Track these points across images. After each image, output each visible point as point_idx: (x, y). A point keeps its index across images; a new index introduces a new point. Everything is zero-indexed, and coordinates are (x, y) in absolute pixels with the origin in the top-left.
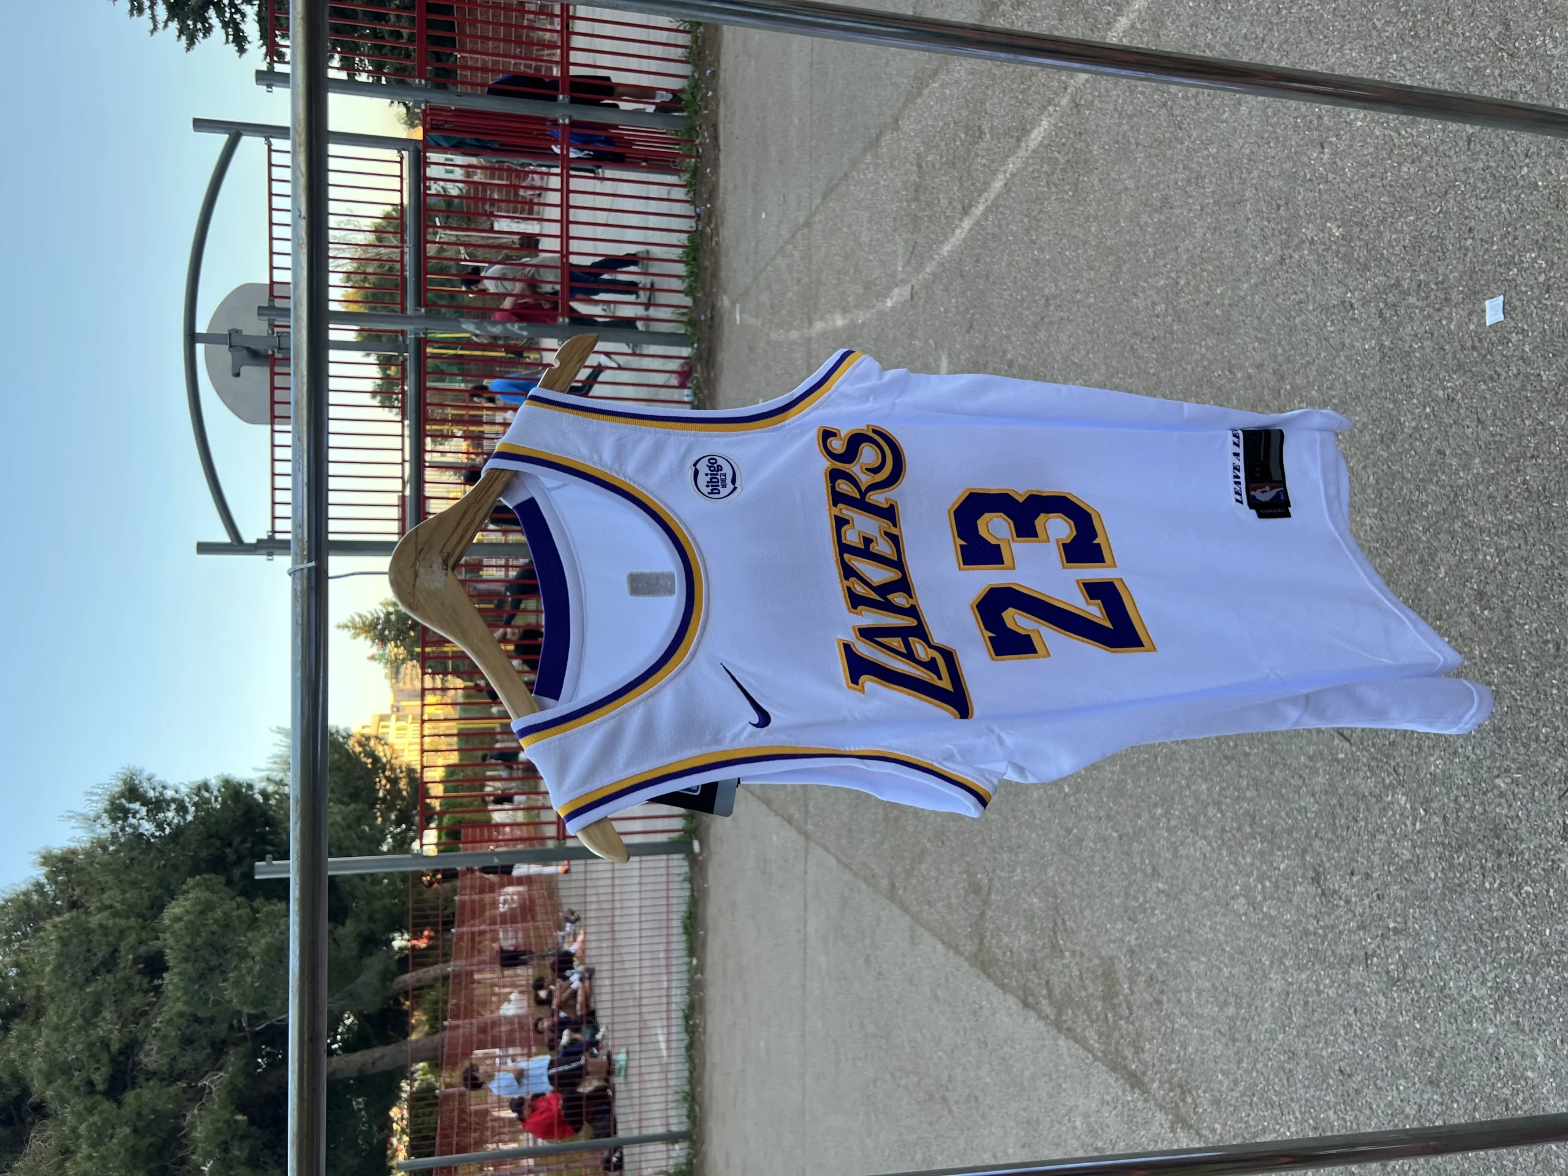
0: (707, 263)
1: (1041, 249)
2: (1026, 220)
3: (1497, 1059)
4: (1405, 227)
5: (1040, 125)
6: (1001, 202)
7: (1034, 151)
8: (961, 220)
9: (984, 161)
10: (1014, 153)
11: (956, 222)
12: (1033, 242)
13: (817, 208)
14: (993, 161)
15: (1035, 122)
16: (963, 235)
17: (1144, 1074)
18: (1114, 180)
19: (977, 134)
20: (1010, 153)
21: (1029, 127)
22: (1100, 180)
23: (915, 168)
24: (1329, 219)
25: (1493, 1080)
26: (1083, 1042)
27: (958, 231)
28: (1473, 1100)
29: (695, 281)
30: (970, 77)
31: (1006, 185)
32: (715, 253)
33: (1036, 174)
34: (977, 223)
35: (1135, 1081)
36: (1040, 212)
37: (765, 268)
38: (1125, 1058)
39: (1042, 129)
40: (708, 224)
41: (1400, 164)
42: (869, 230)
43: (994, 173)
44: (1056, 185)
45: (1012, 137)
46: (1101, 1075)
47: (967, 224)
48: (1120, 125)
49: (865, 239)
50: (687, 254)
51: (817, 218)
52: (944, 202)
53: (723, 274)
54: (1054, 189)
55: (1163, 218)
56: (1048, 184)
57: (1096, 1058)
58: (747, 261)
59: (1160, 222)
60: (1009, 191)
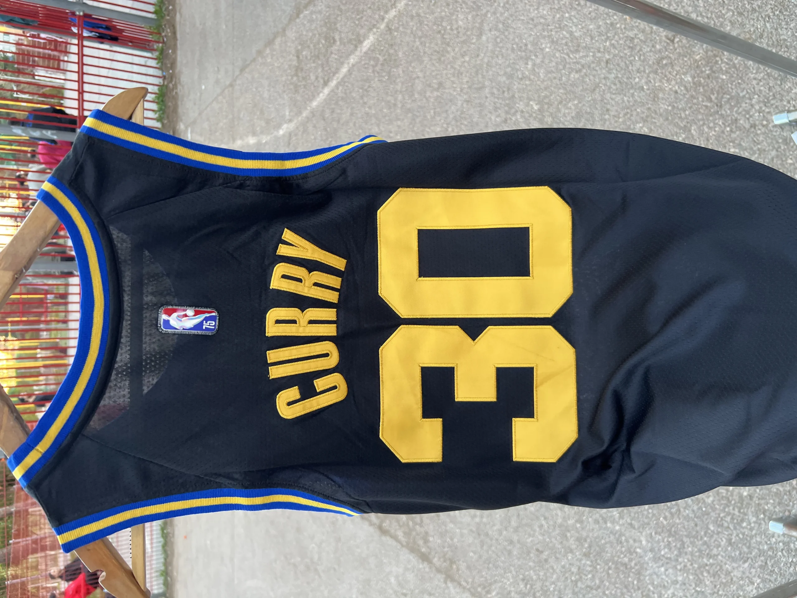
0: (170, 104)
1: (370, 108)
2: (361, 91)
3: (621, 542)
4: (573, 107)
5: (368, 39)
6: (346, 80)
7: (365, 53)
8: (323, 88)
9: (336, 57)
10: (354, 53)
11: (320, 89)
12: (365, 103)
13: (237, 77)
14: (341, 57)
15: (365, 37)
16: (324, 97)
17: (429, 553)
18: (412, 72)
19: (332, 41)
20: (352, 53)
21: (362, 39)
22: (403, 71)
23: (295, 58)
24: (531, 100)
25: (619, 554)
26: (395, 538)
27: (321, 95)
28: (607, 564)
29: (163, 113)
30: (328, 9)
31: (349, 71)
32: (175, 98)
33: (366, 66)
34: (332, 91)
35: (425, 558)
36: (369, 87)
37: (206, 109)
38: (419, 546)
39: (369, 41)
40: (171, 81)
41: (570, 73)
42: (269, 91)
43: (342, 63)
44: (378, 73)
45: (352, 44)
46: (406, 556)
47: (326, 91)
48: (415, 42)
49: (266, 95)
50: (158, 98)
51: (238, 82)
52: (313, 77)
53: (180, 110)
54: (377, 75)
55: (439, 94)
56: (373, 72)
57: (403, 546)
58: (195, 104)
59: (438, 96)
60: (351, 74)
